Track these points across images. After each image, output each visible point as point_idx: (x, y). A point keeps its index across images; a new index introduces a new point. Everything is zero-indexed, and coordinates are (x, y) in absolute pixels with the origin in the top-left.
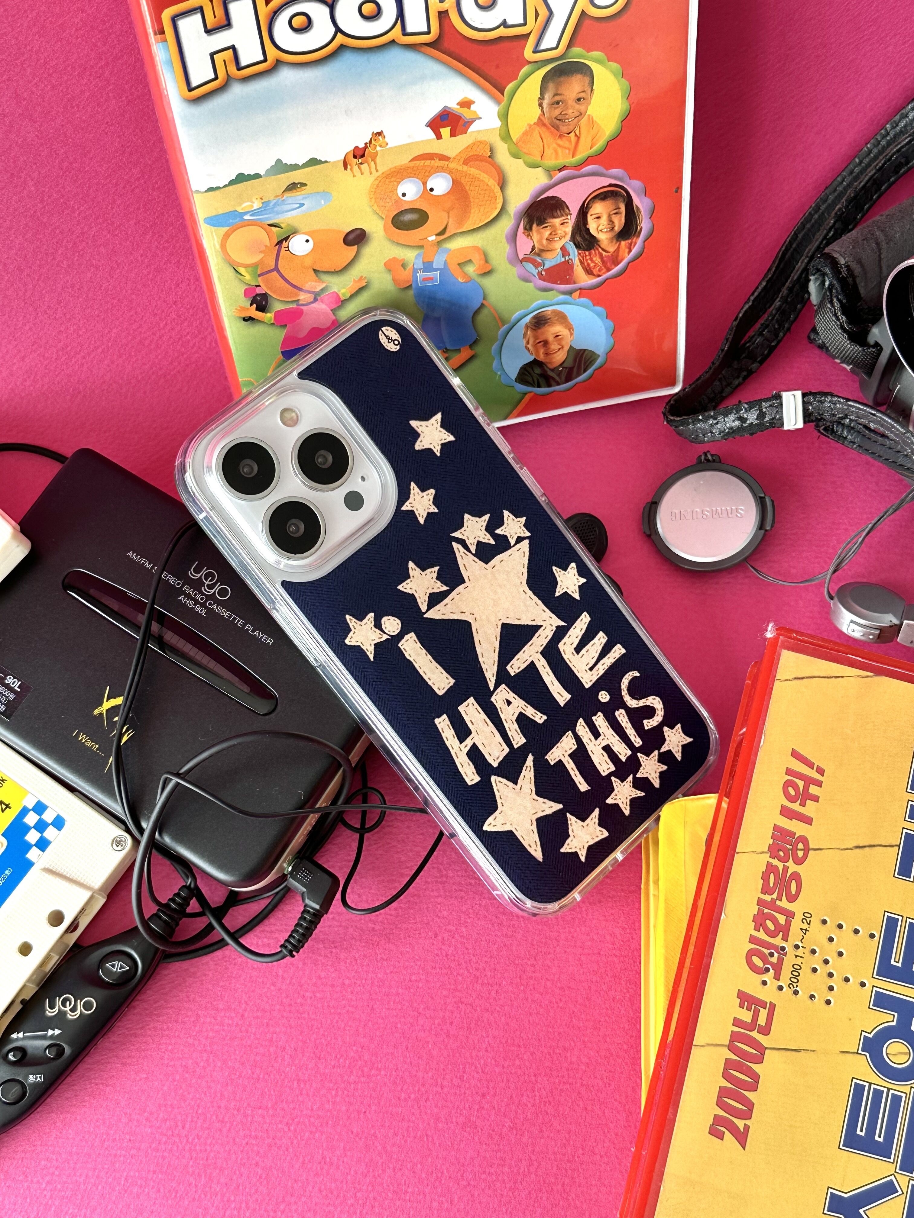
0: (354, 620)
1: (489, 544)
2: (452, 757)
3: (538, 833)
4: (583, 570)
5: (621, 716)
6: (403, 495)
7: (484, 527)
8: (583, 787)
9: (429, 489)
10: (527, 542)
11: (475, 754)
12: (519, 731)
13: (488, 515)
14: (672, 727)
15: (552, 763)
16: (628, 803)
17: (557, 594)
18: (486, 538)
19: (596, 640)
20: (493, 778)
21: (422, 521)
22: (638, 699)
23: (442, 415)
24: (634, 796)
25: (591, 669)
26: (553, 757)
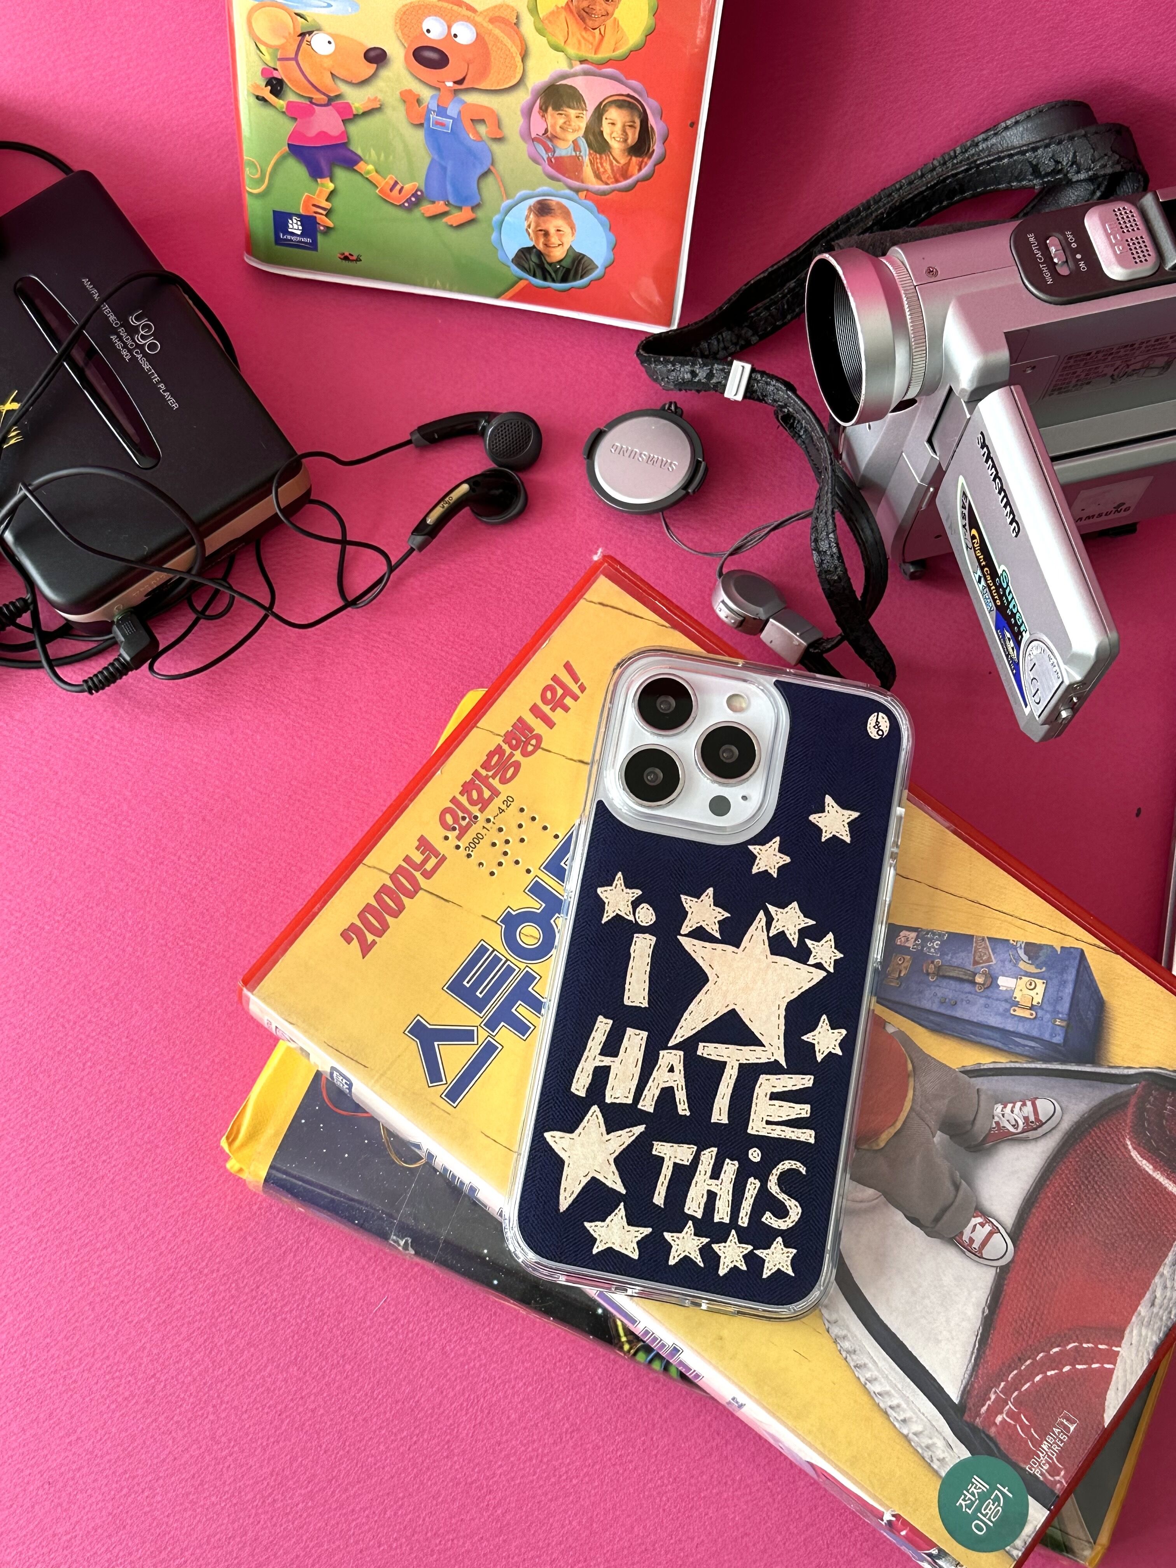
0: (622, 881)
1: (790, 942)
2: (582, 1056)
3: (583, 1188)
4: (847, 1044)
5: (753, 1186)
6: (762, 839)
7: (800, 927)
8: (659, 1199)
9: (787, 855)
10: (825, 974)
11: (601, 1075)
12: (656, 1098)
13: (814, 923)
14: (786, 1245)
15: (654, 1153)
16: (681, 1256)
17: (804, 1038)
18: (793, 936)
19: (798, 1107)
20: (595, 1108)
21: (755, 870)
22: (781, 1189)
23: (859, 816)
24: (692, 1256)
25: (768, 1123)
26: (661, 1149)
